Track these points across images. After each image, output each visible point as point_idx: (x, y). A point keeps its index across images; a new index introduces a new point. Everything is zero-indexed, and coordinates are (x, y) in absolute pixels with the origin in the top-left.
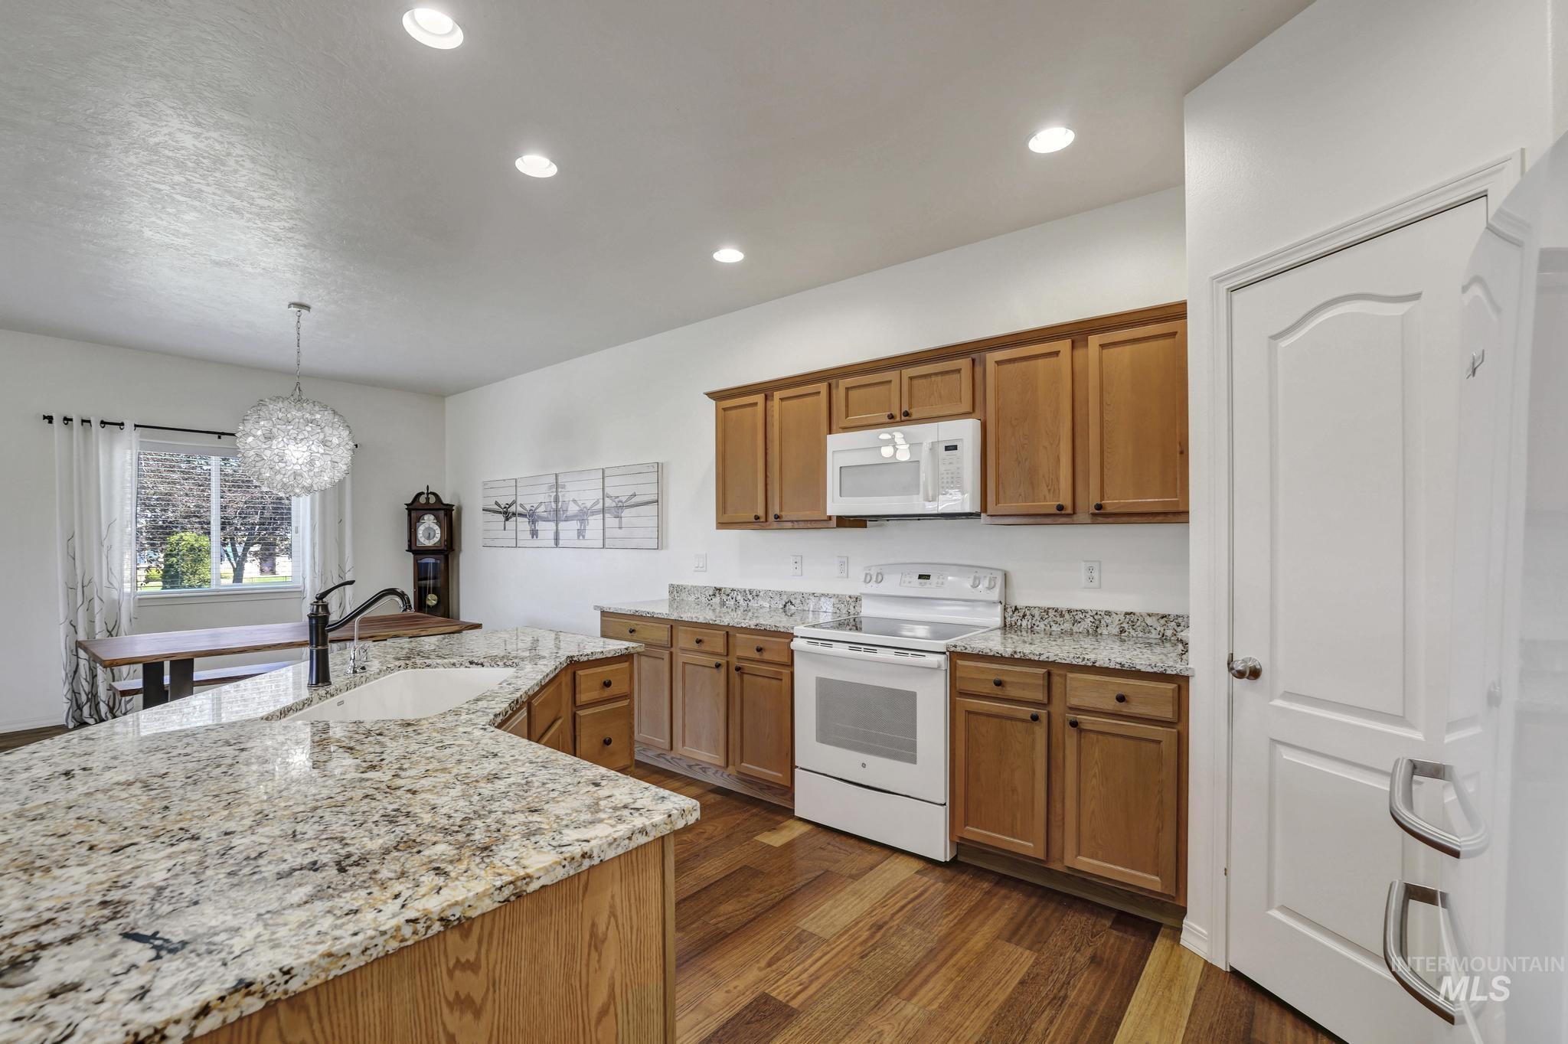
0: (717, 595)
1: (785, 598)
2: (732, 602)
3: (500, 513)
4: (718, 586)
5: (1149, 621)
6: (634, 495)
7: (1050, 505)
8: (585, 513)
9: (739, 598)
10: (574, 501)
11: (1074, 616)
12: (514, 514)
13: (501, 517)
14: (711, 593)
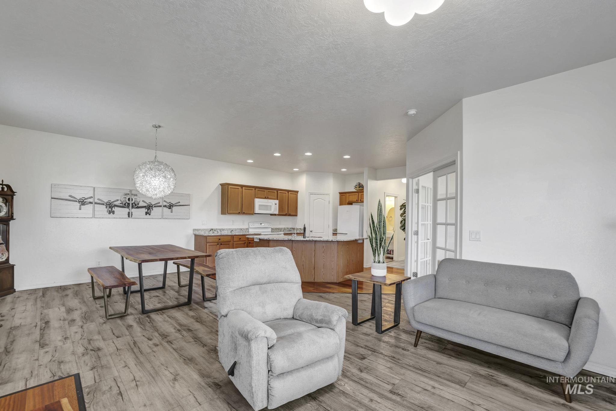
0: (212, 231)
1: (231, 230)
2: (217, 232)
3: (76, 201)
4: (212, 228)
5: (286, 229)
6: (179, 202)
7: (284, 213)
8: (150, 206)
9: (219, 231)
10: (143, 201)
11: (279, 229)
12: (91, 203)
13: (78, 205)
14: (209, 230)
